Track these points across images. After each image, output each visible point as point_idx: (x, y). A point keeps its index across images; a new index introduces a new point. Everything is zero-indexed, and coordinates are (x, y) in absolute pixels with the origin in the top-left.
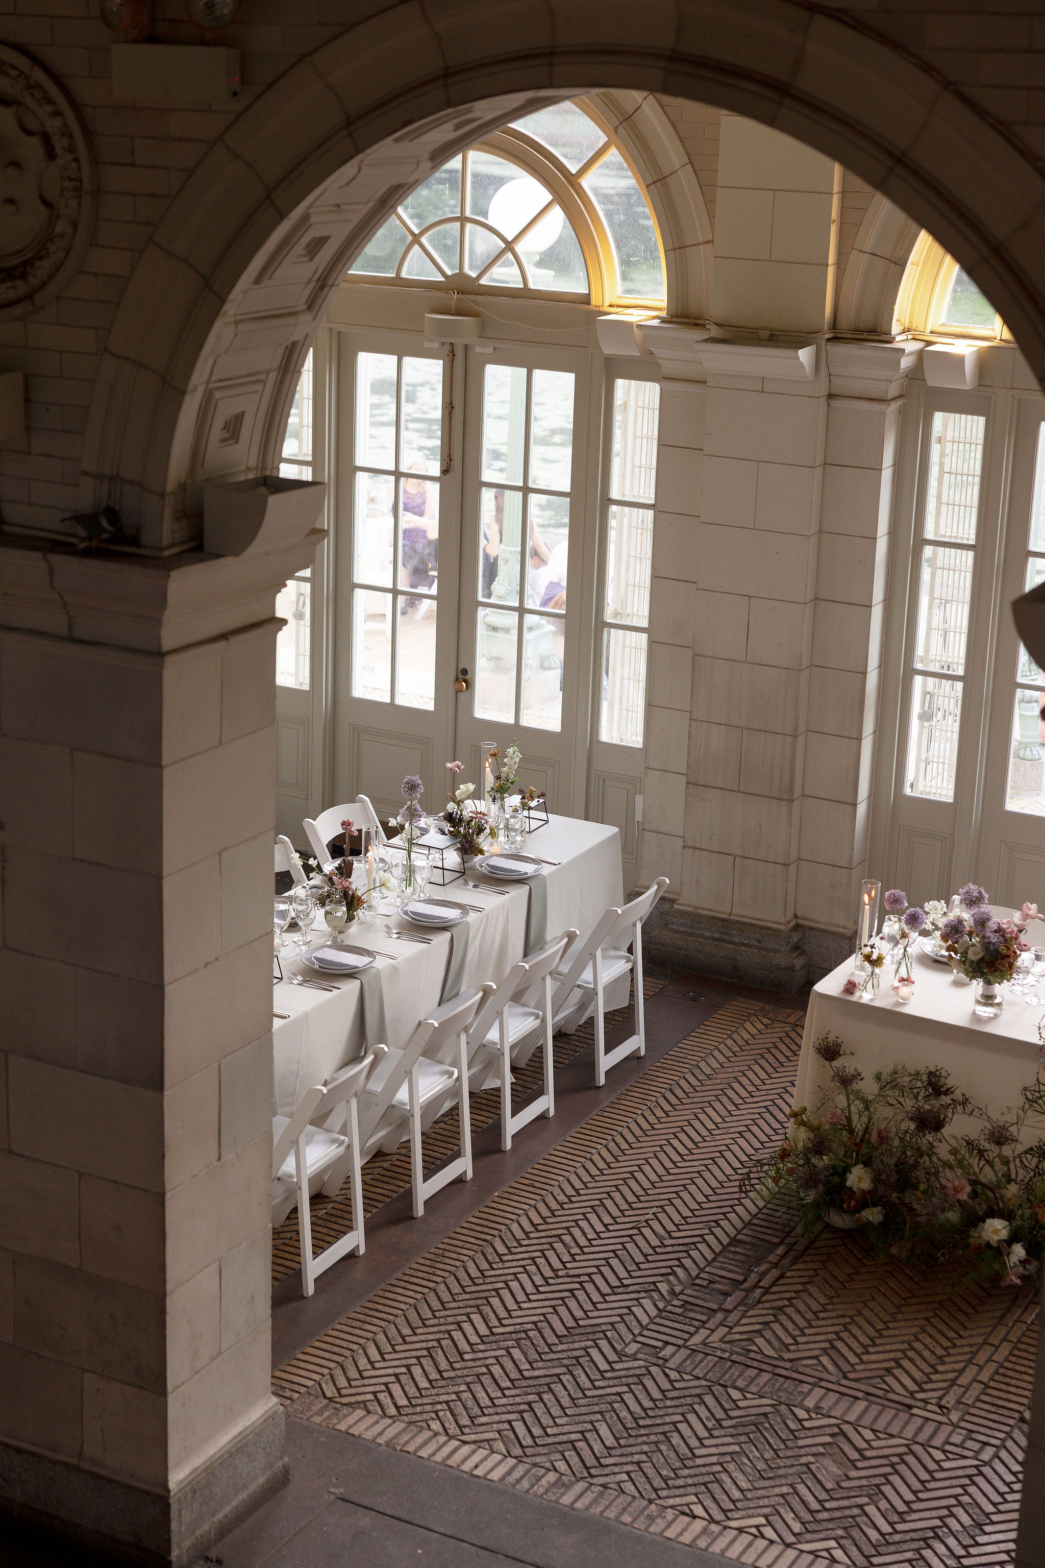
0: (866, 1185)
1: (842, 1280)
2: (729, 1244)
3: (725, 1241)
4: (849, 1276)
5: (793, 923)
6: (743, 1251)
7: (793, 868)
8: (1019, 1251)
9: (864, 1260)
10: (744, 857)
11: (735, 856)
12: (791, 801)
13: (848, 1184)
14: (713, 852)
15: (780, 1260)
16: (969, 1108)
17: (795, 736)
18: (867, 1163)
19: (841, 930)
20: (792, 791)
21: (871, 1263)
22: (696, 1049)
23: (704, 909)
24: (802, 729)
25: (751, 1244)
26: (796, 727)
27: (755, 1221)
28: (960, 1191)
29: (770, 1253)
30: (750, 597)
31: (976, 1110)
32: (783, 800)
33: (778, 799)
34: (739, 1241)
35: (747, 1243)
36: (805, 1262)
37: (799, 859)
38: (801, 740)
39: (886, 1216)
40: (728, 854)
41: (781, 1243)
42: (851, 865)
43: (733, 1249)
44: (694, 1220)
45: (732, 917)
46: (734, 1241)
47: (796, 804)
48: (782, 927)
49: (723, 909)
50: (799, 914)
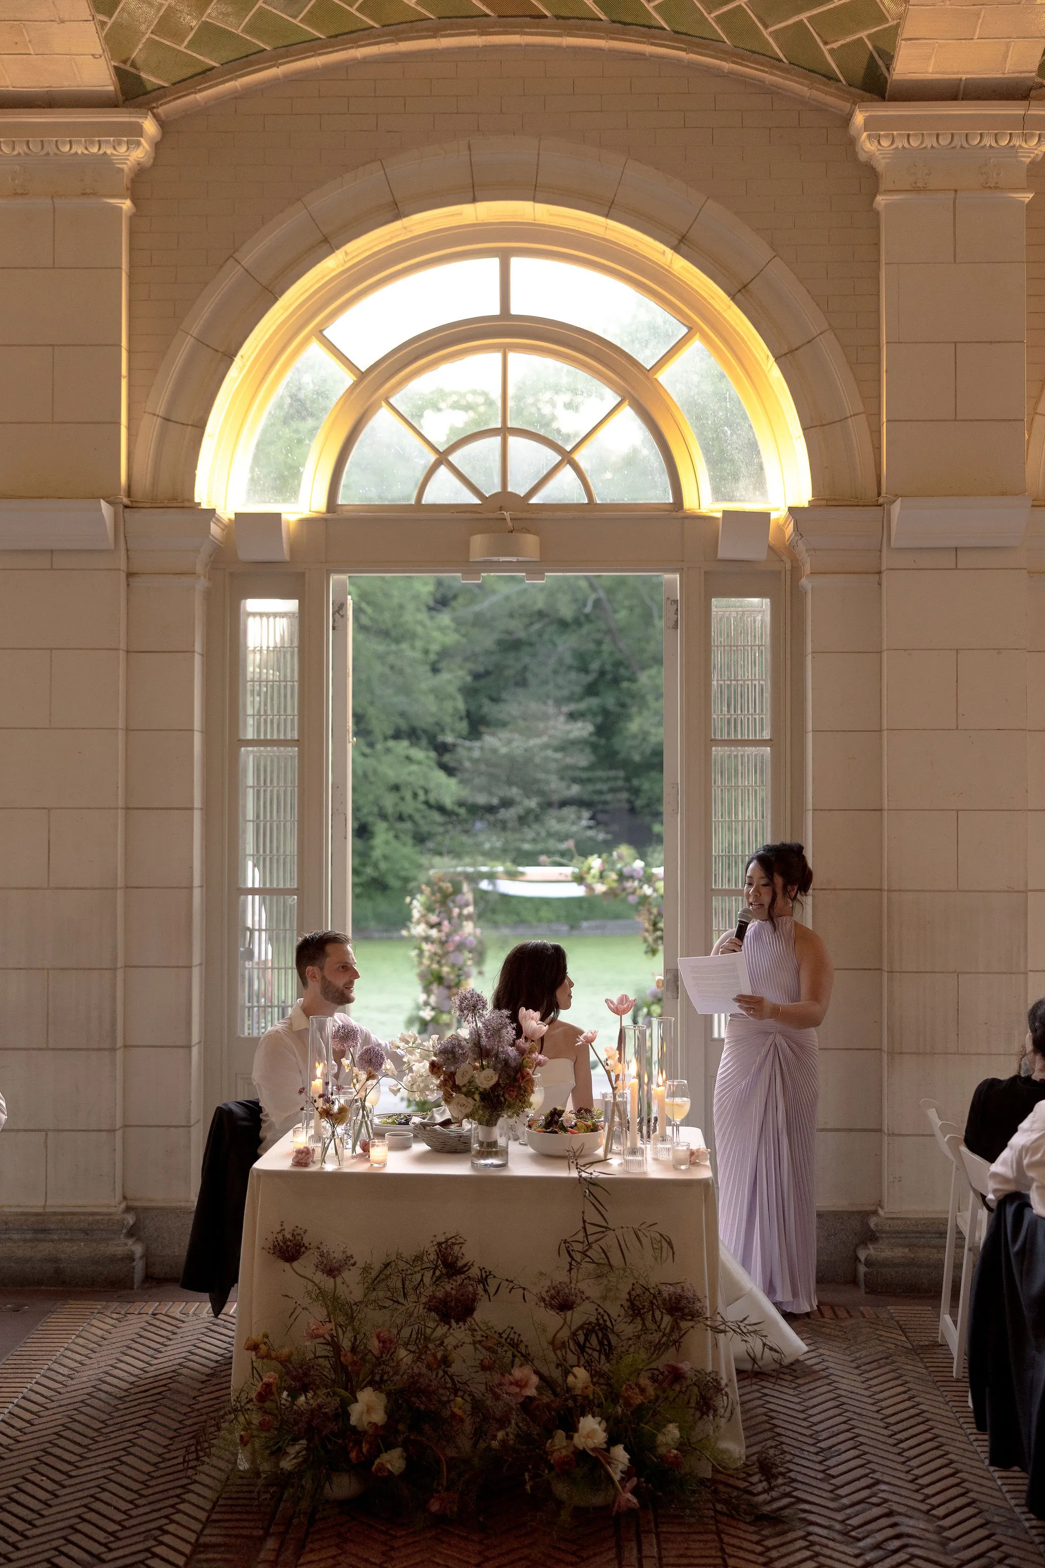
0: (379, 1417)
1: (378, 1562)
2: (194, 1552)
3: (187, 1549)
4: (383, 1554)
5: (123, 1206)
6: (219, 1556)
7: (119, 1134)
8: (620, 1454)
9: (391, 1532)
10: (58, 1131)
11: (46, 1131)
12: (113, 1050)
13: (353, 1421)
14: (18, 1130)
15: (278, 1556)
16: (492, 1285)
17: (115, 969)
18: (377, 1385)
19: (183, 1204)
20: (114, 1038)
21: (404, 1533)
22: (40, 1353)
23: (10, 1206)
24: (120, 964)
25: (225, 1545)
26: (115, 959)
27: (214, 1517)
28: (526, 1385)
29: (259, 1551)
30: (49, 809)
31: (505, 1284)
32: (104, 1049)
33: (98, 1050)
34: (206, 1546)
35: (220, 1545)
36: (312, 1551)
37: (125, 1126)
38: (120, 974)
39: (408, 1459)
40: (38, 1130)
41: (267, 1534)
42: (189, 1121)
43: (202, 1556)
44: (126, 1533)
45: (48, 1210)
46: (197, 1547)
47: (119, 1054)
48: (113, 1210)
49: (34, 1203)
50: (128, 1196)
